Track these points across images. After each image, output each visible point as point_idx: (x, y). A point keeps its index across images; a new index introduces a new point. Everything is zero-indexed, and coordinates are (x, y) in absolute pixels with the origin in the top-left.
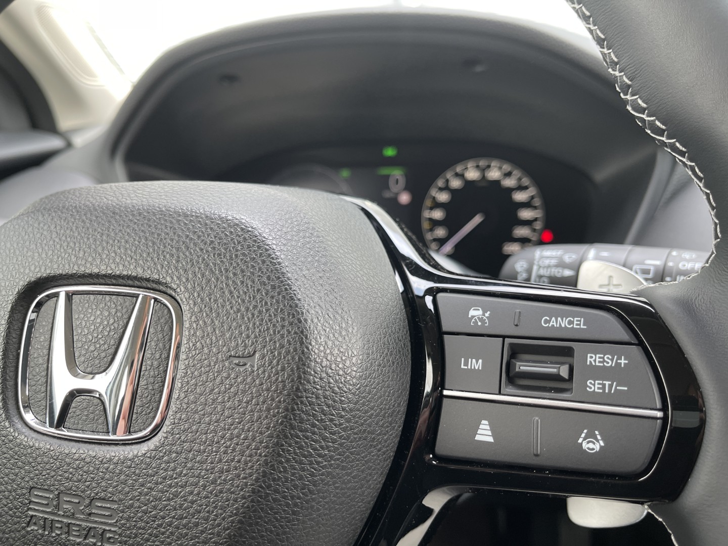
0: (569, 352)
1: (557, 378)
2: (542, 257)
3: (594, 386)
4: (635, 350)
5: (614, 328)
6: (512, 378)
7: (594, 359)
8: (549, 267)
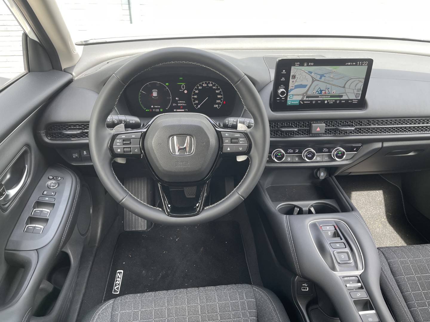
0: (238, 139)
1: (237, 142)
2: (230, 120)
3: (241, 142)
4: (245, 138)
5: (242, 135)
6: (232, 142)
7: (241, 139)
8: (232, 122)
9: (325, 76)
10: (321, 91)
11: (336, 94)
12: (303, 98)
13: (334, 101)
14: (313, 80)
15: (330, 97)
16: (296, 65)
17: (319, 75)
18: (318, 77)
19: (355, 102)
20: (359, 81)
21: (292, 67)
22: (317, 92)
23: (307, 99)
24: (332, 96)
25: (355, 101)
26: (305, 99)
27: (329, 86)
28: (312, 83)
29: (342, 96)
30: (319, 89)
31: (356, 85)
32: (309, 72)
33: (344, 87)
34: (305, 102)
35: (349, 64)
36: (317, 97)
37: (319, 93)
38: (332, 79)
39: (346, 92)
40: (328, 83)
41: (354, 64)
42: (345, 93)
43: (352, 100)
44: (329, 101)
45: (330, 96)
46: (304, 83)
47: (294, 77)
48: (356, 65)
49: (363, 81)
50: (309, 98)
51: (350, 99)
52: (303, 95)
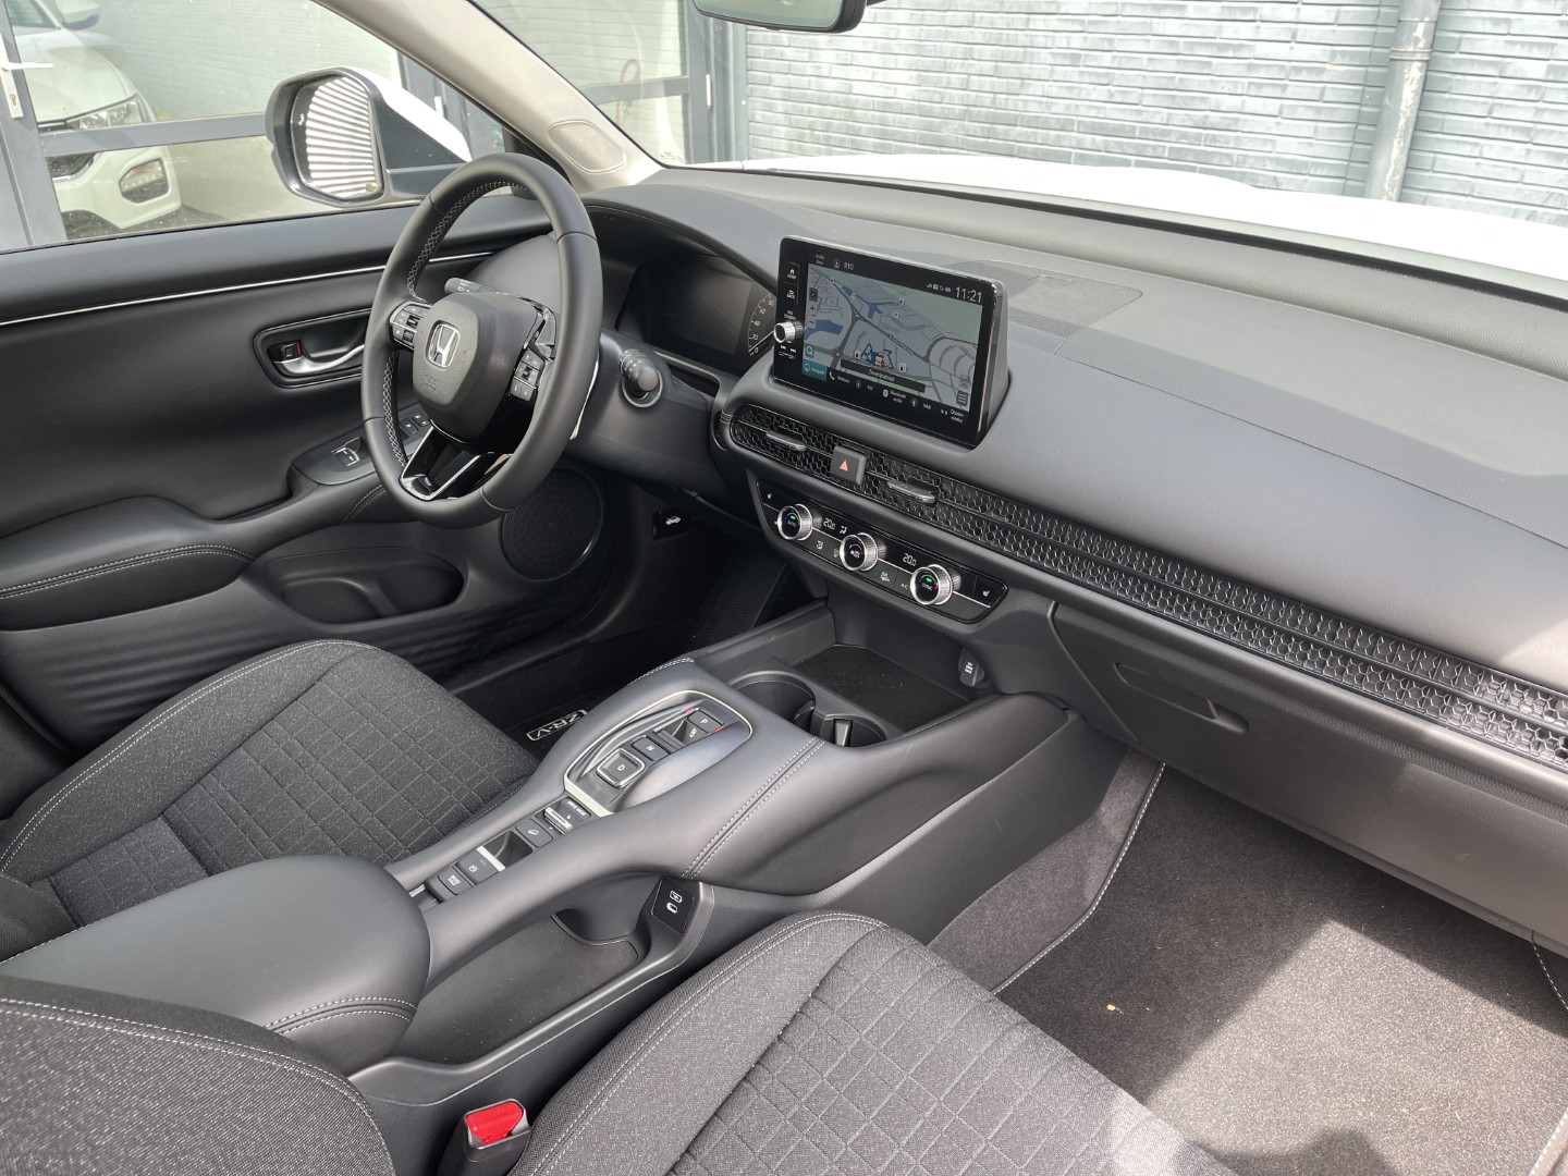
9: (880, 312)
10: (874, 355)
11: (909, 376)
12: (834, 364)
13: (904, 396)
14: (854, 314)
15: (895, 382)
16: (818, 262)
17: (868, 303)
18: (865, 312)
19: (958, 420)
20: (962, 349)
21: (810, 265)
22: (864, 357)
23: (843, 370)
24: (899, 381)
25: (956, 414)
26: (838, 368)
27: (890, 345)
28: (853, 324)
29: (921, 388)
30: (869, 348)
31: (958, 361)
32: (844, 288)
33: (926, 359)
34: (839, 378)
35: (936, 287)
36: (865, 370)
37: (868, 360)
38: (896, 327)
39: (933, 377)
40: (888, 335)
41: (948, 290)
42: (930, 379)
43: (948, 408)
44: (892, 393)
45: (896, 377)
46: (835, 319)
47: (814, 295)
48: (952, 295)
49: (974, 352)
50: (847, 367)
51: (944, 403)
52: (833, 353)
